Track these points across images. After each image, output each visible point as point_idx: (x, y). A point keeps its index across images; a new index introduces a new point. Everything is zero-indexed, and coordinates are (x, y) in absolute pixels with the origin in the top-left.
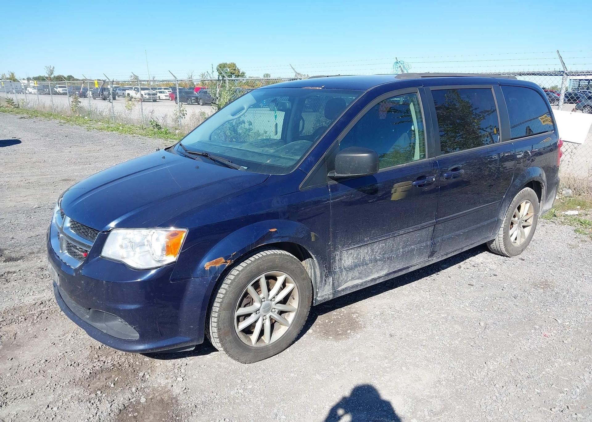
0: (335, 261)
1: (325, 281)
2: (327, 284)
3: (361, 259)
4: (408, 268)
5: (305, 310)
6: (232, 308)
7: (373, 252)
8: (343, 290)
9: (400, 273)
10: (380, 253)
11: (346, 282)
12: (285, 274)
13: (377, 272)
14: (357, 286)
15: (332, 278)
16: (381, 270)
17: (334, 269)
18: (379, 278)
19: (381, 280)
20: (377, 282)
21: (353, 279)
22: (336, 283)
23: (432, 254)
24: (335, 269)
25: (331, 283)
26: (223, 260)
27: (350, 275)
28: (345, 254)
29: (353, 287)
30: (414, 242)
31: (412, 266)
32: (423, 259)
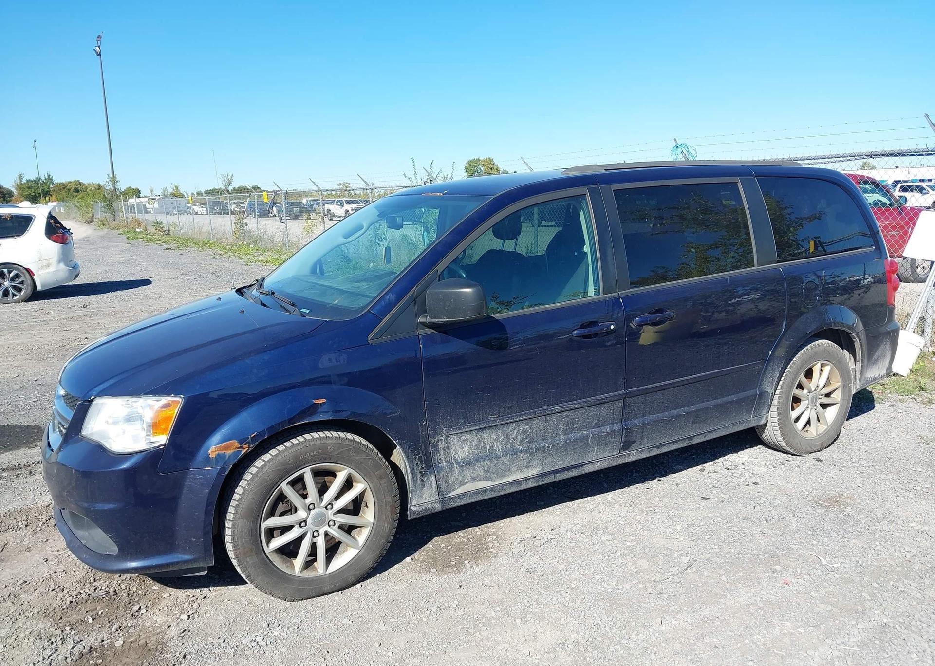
0: (437, 451)
1: (422, 480)
2: (427, 485)
3: (486, 448)
4: (581, 466)
5: (386, 525)
6: (255, 515)
7: (508, 439)
8: (459, 497)
9: (566, 473)
10: (522, 441)
11: (462, 484)
12: (346, 469)
13: (520, 469)
14: (484, 491)
15: (433, 477)
16: (526, 467)
17: (436, 463)
18: (526, 479)
19: (531, 484)
20: (524, 486)
21: (474, 479)
22: (443, 486)
23: (627, 445)
24: (439, 463)
25: (434, 485)
26: (237, 444)
27: (469, 473)
28: (455, 441)
29: (477, 492)
30: (587, 425)
31: (588, 464)
32: (609, 453)
